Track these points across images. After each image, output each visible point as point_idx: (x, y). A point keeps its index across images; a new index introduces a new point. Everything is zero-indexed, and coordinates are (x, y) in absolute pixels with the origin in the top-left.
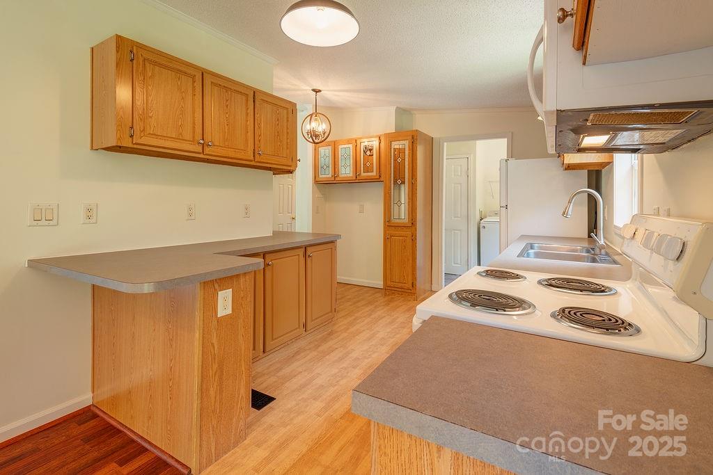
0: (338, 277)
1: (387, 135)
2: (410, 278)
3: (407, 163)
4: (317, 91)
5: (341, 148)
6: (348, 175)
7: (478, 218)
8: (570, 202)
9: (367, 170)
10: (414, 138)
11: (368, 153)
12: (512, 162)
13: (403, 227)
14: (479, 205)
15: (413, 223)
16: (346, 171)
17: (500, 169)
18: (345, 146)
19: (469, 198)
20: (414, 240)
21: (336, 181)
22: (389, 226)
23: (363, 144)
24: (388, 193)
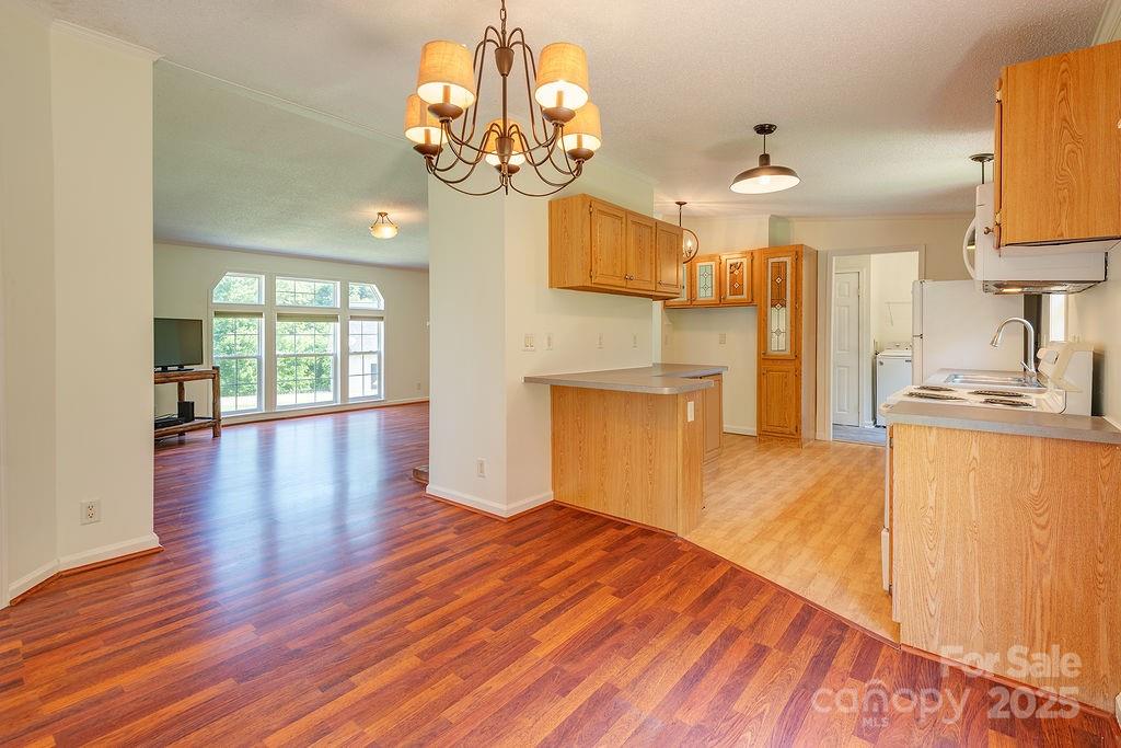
0: (725, 426)
1: (762, 251)
2: (793, 419)
3: (788, 285)
4: (680, 204)
5: (700, 265)
6: (710, 299)
7: (872, 352)
8: (999, 331)
9: (735, 292)
10: (798, 253)
11: (736, 272)
12: (928, 284)
13: (783, 360)
14: (875, 333)
15: (797, 356)
16: (706, 293)
17: (913, 292)
18: (706, 263)
19: (860, 325)
20: (798, 376)
21: (692, 305)
22: (765, 359)
23: (729, 262)
24: (766, 321)
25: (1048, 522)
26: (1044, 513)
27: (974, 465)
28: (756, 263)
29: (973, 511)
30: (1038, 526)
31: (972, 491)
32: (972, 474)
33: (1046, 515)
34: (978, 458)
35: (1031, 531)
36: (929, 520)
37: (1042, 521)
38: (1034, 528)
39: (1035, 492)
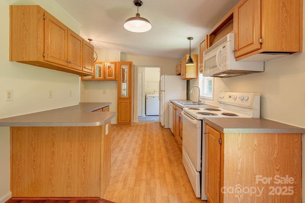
1: (119, 62)
2: (129, 118)
4: (90, 40)
5: (96, 65)
6: (100, 78)
7: (145, 95)
9: (110, 76)
11: (110, 69)
13: (126, 99)
15: (130, 97)
18: (99, 65)
20: (130, 104)
21: (93, 80)
22: (120, 99)
23: (108, 65)
24: (120, 86)
25: (280, 168)
26: (278, 165)
27: (255, 148)
28: (117, 66)
29: (255, 169)
30: (276, 170)
31: (254, 159)
32: (255, 152)
33: (279, 166)
34: (257, 145)
35: (274, 172)
36: (238, 176)
37: (278, 168)
38: (275, 170)
39: (275, 156)
